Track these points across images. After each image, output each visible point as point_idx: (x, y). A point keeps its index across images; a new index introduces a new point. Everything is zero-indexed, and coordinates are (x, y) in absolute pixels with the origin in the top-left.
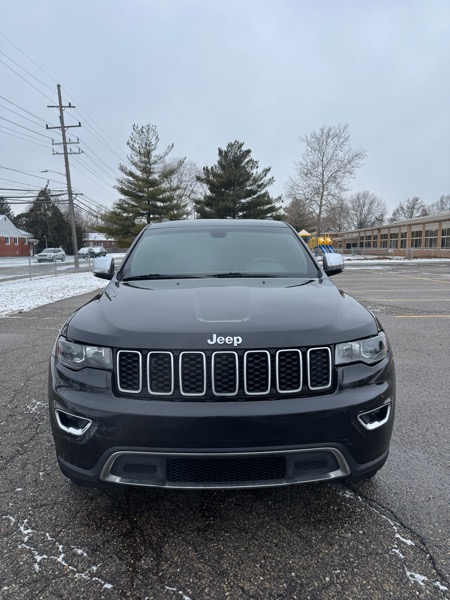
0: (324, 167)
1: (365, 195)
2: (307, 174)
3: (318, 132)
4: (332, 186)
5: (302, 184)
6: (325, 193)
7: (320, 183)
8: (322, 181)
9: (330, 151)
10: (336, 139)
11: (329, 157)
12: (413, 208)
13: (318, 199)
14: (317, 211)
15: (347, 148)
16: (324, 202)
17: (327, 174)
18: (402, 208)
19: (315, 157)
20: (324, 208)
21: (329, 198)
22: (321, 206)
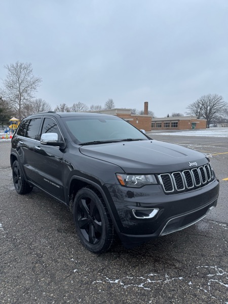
0: (20, 84)
1: (40, 101)
2: (10, 86)
3: (15, 65)
4: (25, 95)
5: (8, 91)
6: (22, 98)
7: (18, 92)
8: (20, 92)
9: (22, 76)
10: (25, 70)
11: (22, 79)
12: (63, 108)
13: (18, 101)
14: (19, 108)
15: (32, 76)
16: (21, 103)
17: (22, 88)
18: (58, 108)
19: (15, 78)
20: (22, 106)
21: (25, 101)
22: (20, 105)
